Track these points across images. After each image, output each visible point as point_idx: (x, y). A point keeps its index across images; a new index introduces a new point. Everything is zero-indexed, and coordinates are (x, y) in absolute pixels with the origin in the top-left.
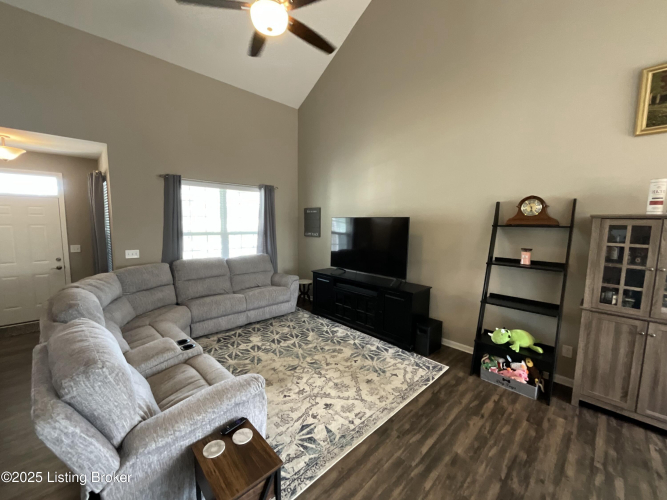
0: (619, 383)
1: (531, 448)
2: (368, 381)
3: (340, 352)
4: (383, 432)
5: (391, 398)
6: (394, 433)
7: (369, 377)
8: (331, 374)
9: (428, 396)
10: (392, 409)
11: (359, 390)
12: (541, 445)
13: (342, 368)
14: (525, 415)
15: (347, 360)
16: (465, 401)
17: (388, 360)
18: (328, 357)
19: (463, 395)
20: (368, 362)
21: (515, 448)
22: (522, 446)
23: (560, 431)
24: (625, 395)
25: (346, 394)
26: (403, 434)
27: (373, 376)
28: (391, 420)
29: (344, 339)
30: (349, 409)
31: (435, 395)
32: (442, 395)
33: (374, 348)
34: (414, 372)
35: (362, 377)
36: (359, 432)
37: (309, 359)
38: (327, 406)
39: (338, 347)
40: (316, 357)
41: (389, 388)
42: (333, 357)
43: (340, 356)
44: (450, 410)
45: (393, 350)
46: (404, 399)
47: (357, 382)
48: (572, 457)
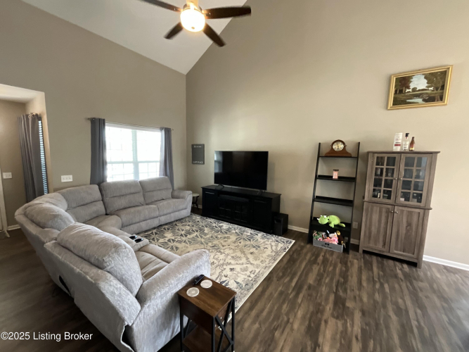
0: (381, 239)
1: (345, 275)
2: (251, 253)
3: (228, 238)
4: (268, 279)
5: (268, 261)
6: (275, 279)
7: (251, 251)
8: (227, 251)
9: (288, 257)
10: (270, 267)
11: (247, 259)
12: (349, 273)
13: (233, 248)
14: (339, 260)
15: (235, 242)
16: (308, 258)
17: (259, 240)
18: (222, 241)
19: (306, 254)
20: (248, 243)
21: (337, 277)
22: (340, 275)
23: (356, 266)
24: (384, 244)
25: (241, 262)
26: (279, 279)
27: (253, 250)
28: (271, 273)
29: (229, 230)
30: (246, 270)
31: (291, 256)
32: (295, 256)
33: (249, 234)
34: (277, 246)
35: (247, 251)
36: (255, 281)
37: (210, 244)
38: (232, 269)
39: (226, 235)
40: (214, 243)
41: (264, 255)
42: (225, 241)
43: (229, 240)
44: (301, 263)
45: (260, 234)
46: (275, 260)
47: (245, 254)
48: (364, 278)
